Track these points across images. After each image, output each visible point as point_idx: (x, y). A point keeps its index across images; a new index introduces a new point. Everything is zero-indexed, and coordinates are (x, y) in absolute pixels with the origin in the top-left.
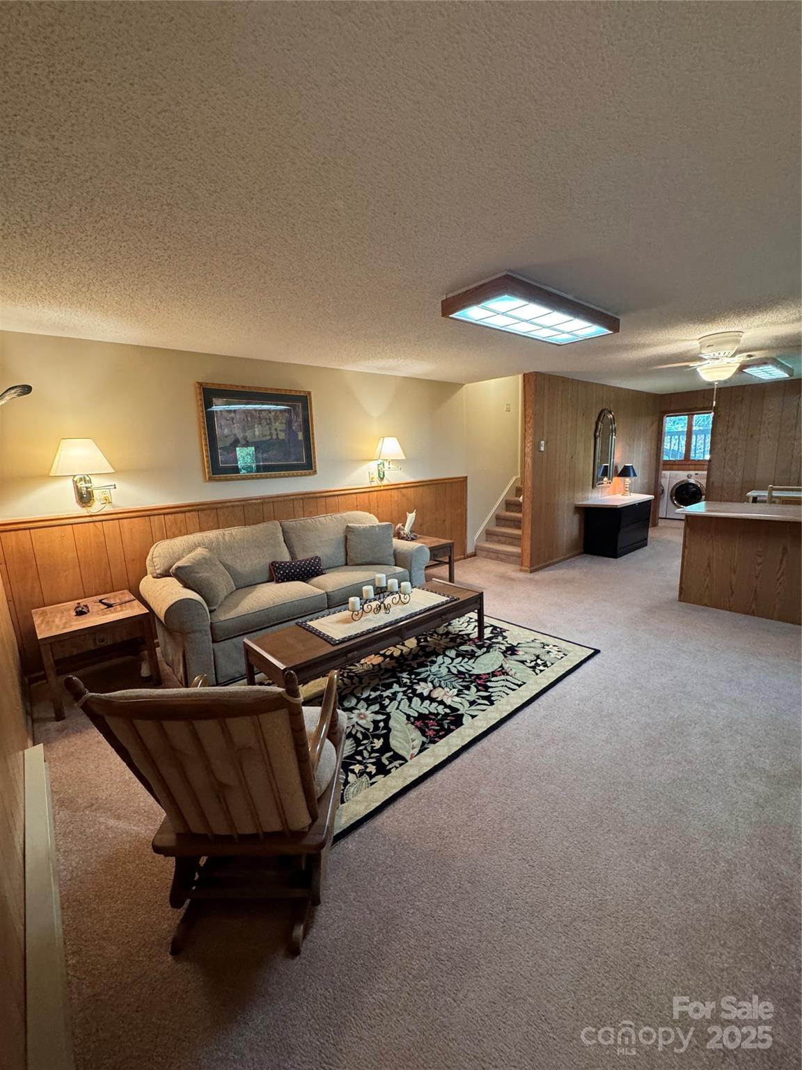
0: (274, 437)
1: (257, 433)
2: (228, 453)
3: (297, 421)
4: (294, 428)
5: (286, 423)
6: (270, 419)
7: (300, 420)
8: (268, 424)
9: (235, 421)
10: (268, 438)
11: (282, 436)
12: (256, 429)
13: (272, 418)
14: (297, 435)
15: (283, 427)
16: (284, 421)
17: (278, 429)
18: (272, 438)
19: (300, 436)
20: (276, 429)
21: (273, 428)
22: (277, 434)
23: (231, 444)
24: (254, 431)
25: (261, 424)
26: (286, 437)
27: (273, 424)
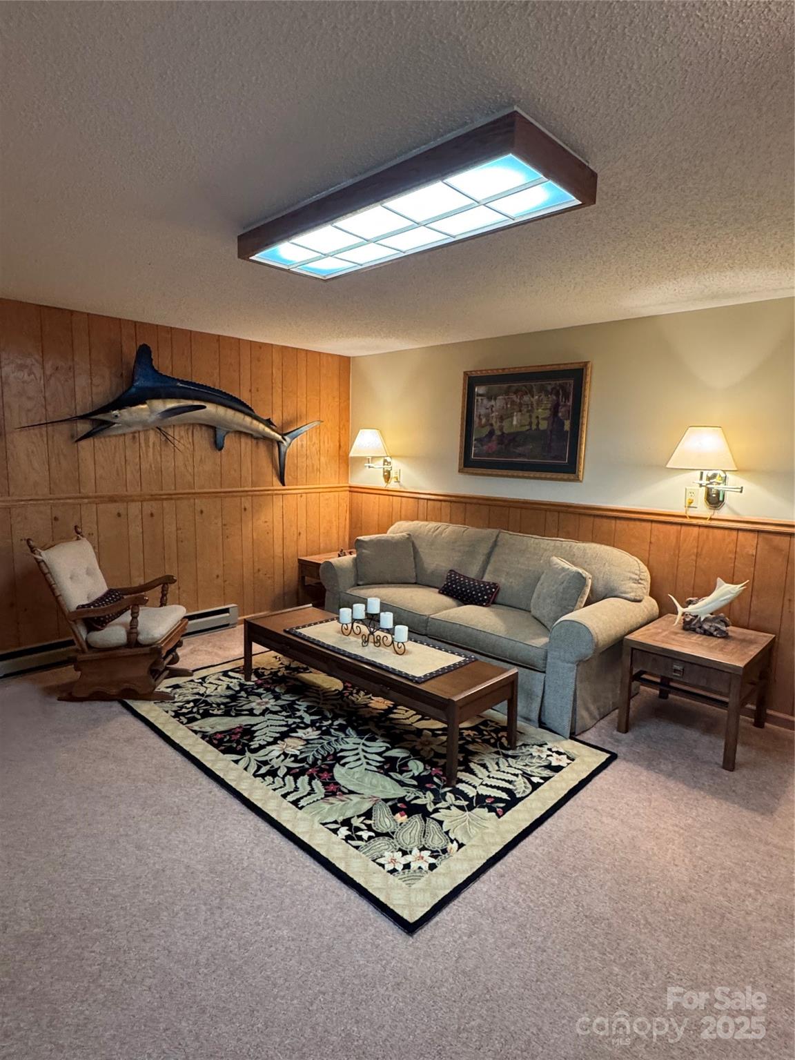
0: (534, 427)
1: (515, 423)
2: (482, 445)
3: (565, 405)
4: (560, 414)
5: (550, 409)
6: (532, 405)
7: (570, 403)
8: (528, 411)
9: (494, 409)
10: (527, 428)
11: (544, 425)
12: (515, 418)
13: (535, 403)
14: (563, 424)
15: (547, 413)
16: (549, 406)
17: (540, 417)
18: (531, 429)
19: (567, 425)
20: (537, 417)
21: (534, 416)
22: (538, 424)
23: (487, 435)
24: (512, 420)
25: (520, 411)
26: (548, 426)
27: (536, 411)
